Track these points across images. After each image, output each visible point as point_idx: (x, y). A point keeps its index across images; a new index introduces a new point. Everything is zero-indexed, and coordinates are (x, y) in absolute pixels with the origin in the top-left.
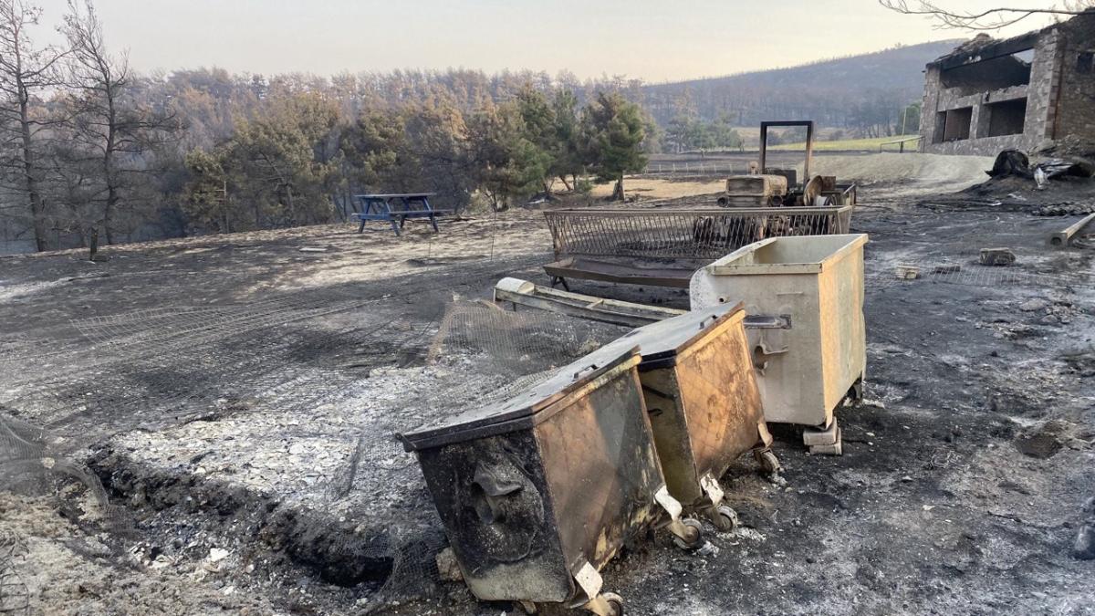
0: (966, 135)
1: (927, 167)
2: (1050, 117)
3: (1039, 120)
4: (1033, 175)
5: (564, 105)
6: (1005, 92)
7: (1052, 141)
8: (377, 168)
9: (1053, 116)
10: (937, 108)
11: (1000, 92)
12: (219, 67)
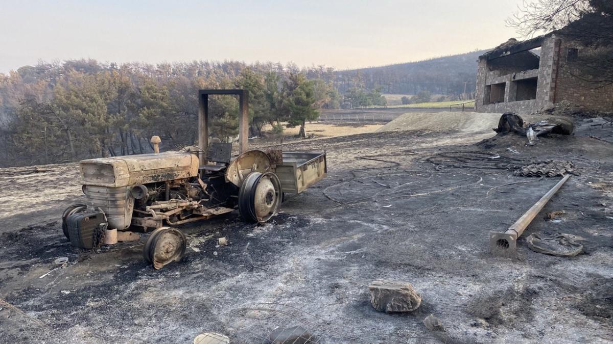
0: (502, 100)
1: (469, 121)
2: (552, 89)
3: (545, 91)
4: (526, 133)
5: (271, 80)
6: (524, 73)
7: (553, 104)
8: (148, 118)
9: (554, 89)
10: (485, 83)
11: (522, 73)
12: (91, 58)
